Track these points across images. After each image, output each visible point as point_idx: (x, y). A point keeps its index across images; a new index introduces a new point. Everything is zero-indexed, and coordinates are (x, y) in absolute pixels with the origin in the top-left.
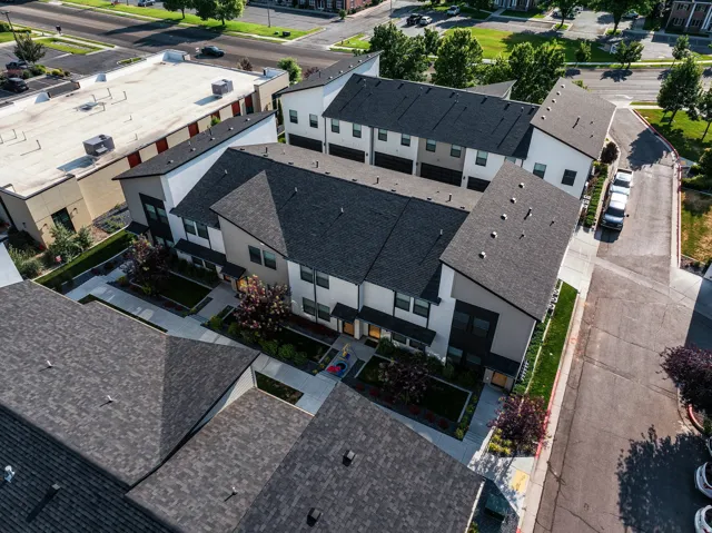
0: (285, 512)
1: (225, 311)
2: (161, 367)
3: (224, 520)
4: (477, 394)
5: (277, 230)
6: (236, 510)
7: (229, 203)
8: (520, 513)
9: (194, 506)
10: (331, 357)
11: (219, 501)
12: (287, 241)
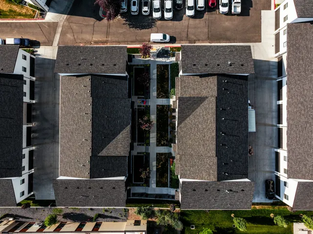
0: (208, 69)
1: (140, 145)
2: (188, 119)
3: (212, 80)
4: (134, 65)
5: (122, 134)
6: (209, 80)
7: (122, 153)
8: (161, 47)
9: (212, 86)
10: (141, 106)
11: (209, 83)
12: (124, 128)
